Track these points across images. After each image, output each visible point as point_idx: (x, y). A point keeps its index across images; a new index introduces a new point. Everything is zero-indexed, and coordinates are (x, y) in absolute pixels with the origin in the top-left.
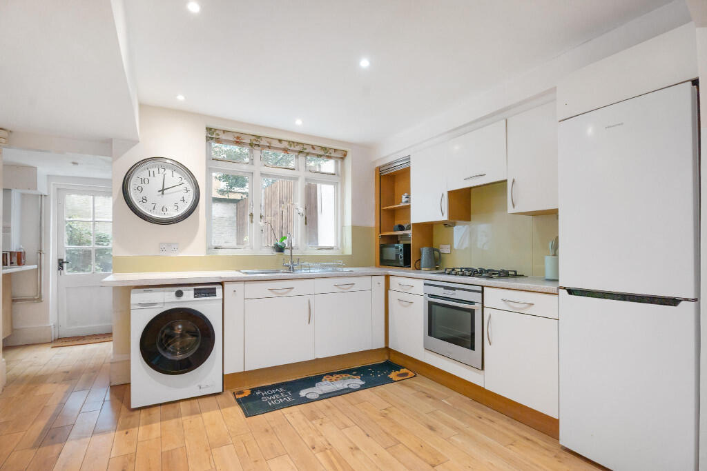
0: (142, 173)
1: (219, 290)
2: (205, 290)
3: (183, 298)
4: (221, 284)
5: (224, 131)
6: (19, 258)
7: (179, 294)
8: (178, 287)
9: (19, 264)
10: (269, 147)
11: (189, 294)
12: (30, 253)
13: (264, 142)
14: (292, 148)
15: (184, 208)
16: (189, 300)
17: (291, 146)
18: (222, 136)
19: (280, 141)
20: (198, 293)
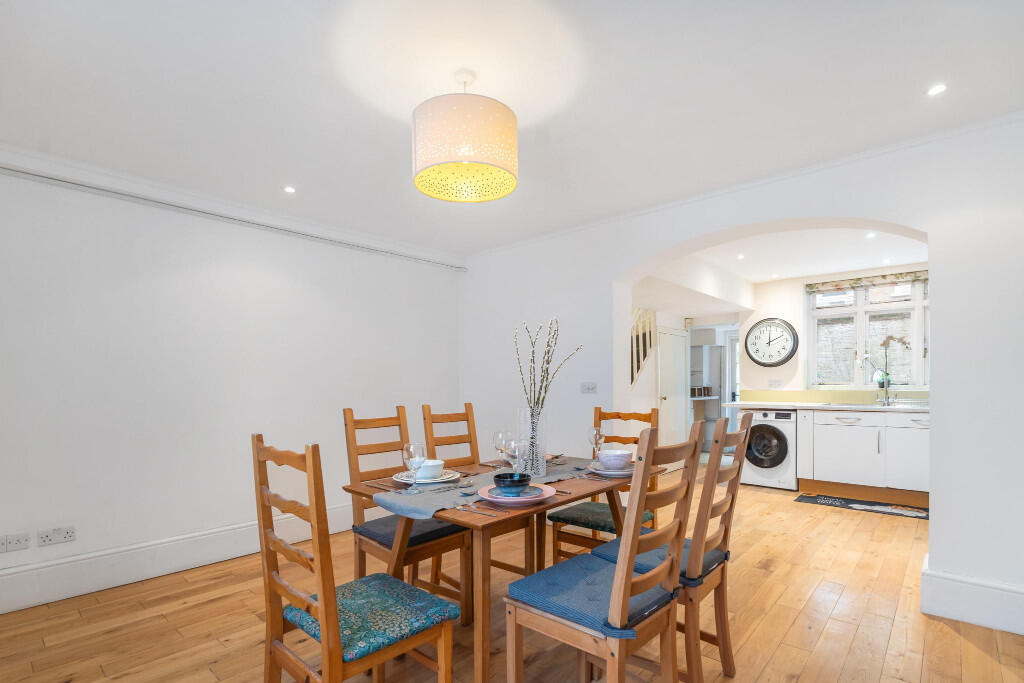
0: (756, 333)
1: (793, 415)
2: (784, 414)
3: (767, 419)
4: (795, 410)
5: (823, 284)
6: (707, 391)
7: (765, 415)
8: (765, 411)
9: (709, 395)
10: (874, 285)
11: (772, 416)
12: (715, 388)
13: (864, 283)
14: (901, 280)
15: (784, 354)
16: (771, 420)
17: (898, 278)
18: (822, 288)
19: (884, 277)
20: (778, 416)
